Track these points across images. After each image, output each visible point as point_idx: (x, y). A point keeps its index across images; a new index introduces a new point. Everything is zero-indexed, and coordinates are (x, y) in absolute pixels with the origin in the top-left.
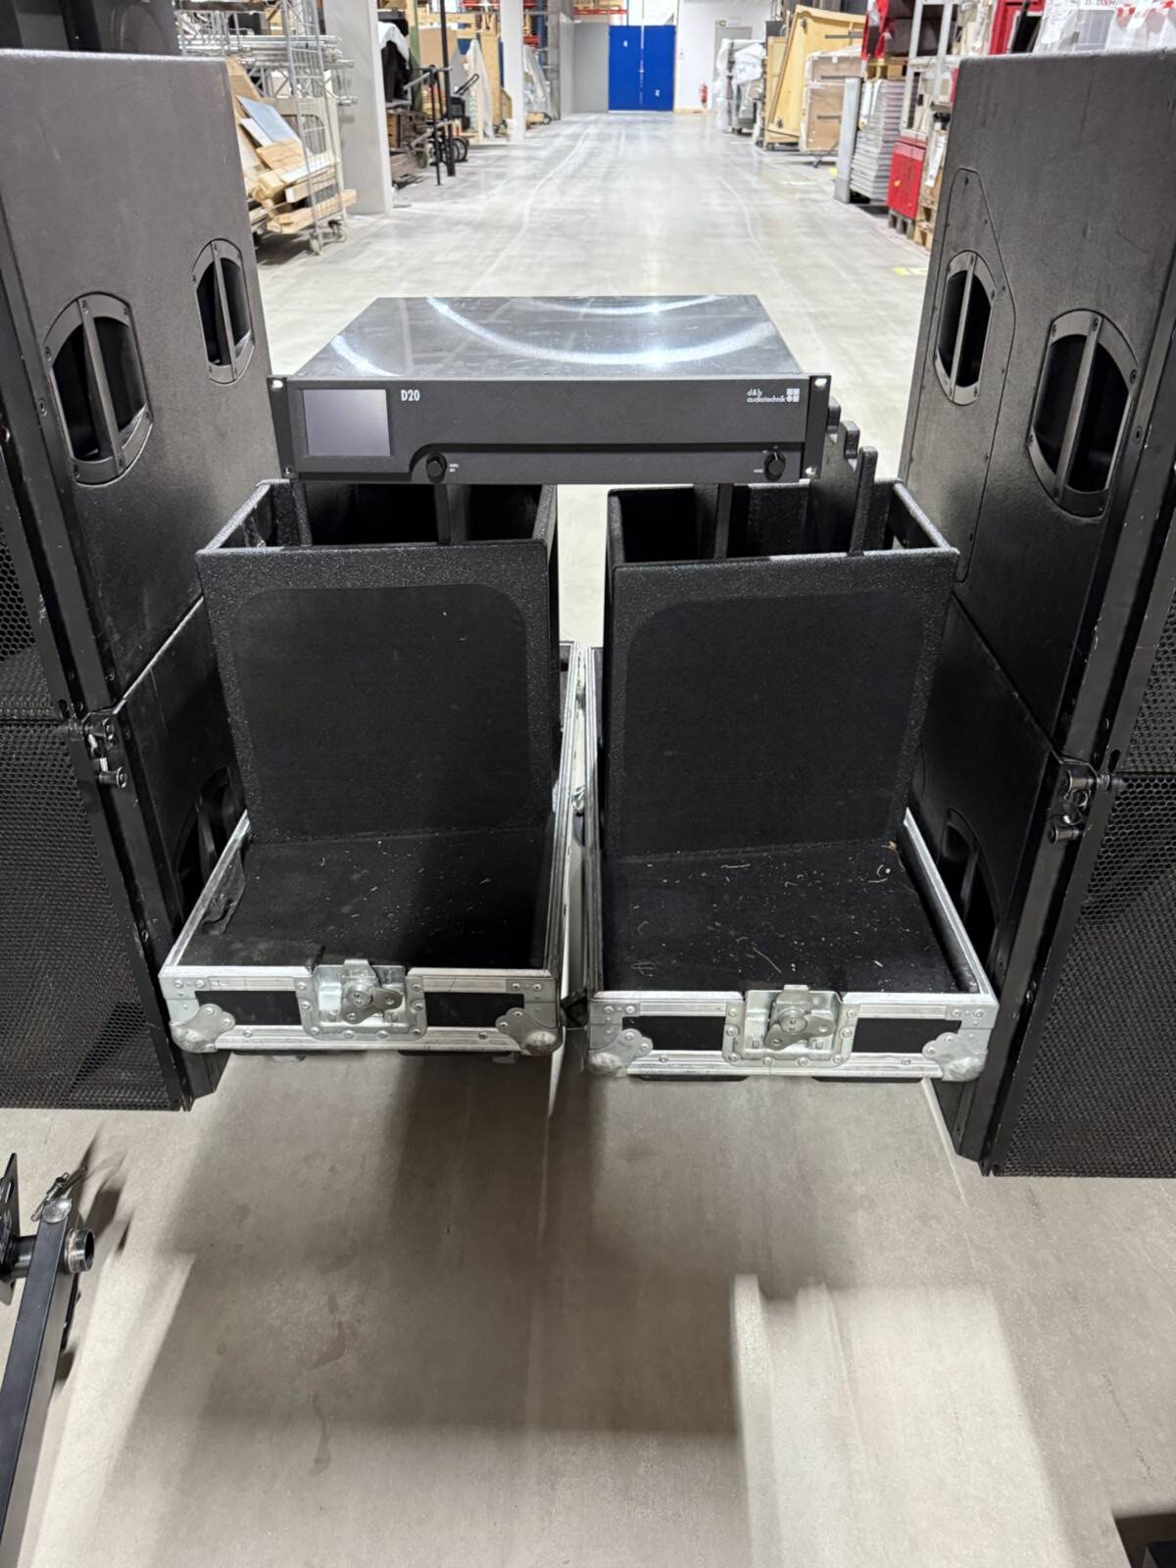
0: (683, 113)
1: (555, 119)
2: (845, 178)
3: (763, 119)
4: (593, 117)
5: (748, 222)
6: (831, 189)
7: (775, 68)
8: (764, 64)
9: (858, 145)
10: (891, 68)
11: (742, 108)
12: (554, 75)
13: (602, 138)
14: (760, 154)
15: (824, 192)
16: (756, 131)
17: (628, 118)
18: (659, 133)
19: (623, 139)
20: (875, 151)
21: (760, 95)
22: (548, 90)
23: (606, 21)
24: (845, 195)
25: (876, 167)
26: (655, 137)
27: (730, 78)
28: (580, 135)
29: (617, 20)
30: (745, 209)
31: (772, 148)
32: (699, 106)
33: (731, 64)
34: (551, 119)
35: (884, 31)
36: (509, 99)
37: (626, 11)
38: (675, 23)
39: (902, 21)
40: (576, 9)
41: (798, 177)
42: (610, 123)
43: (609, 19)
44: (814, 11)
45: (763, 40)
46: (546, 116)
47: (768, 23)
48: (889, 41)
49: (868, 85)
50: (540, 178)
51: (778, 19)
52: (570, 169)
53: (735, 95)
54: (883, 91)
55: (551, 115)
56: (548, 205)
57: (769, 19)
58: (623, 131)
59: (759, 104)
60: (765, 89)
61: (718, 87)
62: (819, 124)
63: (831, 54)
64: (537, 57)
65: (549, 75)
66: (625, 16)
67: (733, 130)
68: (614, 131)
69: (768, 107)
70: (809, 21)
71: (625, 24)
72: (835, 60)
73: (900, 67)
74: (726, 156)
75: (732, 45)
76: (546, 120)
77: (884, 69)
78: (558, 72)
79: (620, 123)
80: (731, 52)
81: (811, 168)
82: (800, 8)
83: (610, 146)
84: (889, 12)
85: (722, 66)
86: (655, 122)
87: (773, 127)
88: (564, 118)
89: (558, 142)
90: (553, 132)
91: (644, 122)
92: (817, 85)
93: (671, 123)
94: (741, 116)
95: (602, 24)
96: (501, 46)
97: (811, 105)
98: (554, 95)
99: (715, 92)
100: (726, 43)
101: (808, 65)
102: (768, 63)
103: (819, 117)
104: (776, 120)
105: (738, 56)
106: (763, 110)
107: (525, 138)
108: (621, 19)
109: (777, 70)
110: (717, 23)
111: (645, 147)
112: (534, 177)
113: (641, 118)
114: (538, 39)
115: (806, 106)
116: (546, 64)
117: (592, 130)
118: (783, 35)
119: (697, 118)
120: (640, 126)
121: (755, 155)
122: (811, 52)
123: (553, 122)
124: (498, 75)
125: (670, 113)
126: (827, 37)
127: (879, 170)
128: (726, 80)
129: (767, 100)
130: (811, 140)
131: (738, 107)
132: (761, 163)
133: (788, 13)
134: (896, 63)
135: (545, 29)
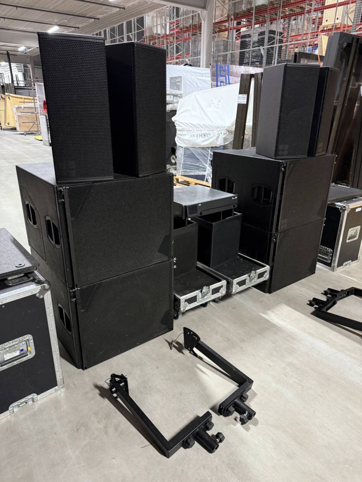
15: (38, 143)
44: (11, 95)
82: (7, 94)
87: (6, 125)
92: (19, 114)
101: (14, 109)
103: (23, 122)
115: (17, 120)
122: (14, 105)
126: (17, 102)
130: (21, 128)
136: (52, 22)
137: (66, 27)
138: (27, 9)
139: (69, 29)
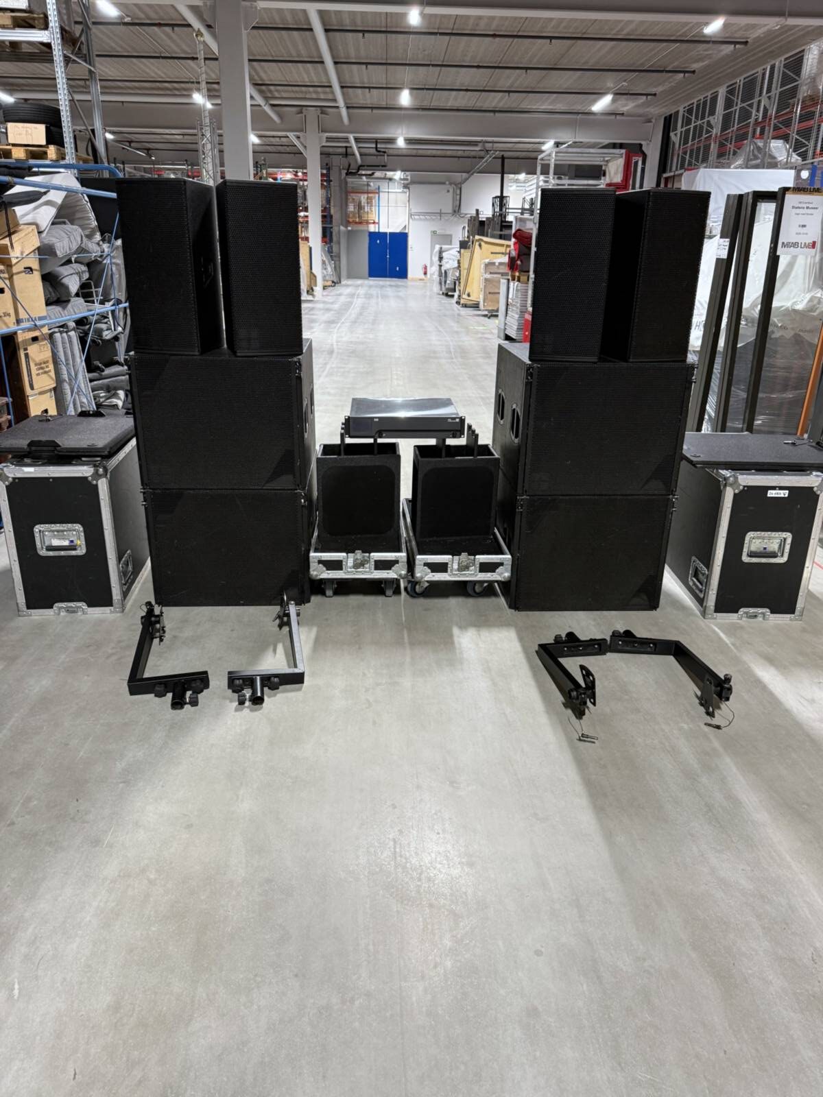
0: (413, 280)
1: (338, 283)
2: (503, 328)
3: (460, 291)
4: (359, 282)
5: (452, 350)
6: (496, 331)
7: (465, 265)
8: (459, 262)
9: (509, 312)
10: (521, 278)
11: (448, 282)
12: (337, 259)
13: (368, 296)
14: (459, 310)
15: (492, 333)
16: (456, 294)
17: (381, 283)
18: (400, 294)
19: (380, 298)
20: (517, 316)
21: (457, 277)
22: (333, 266)
23: (366, 228)
24: (502, 336)
25: (517, 324)
26: (398, 297)
27: (440, 266)
28: (354, 294)
29: (372, 228)
30: (451, 343)
31: (465, 306)
32: (423, 276)
33: (441, 258)
34: (335, 283)
35: (517, 260)
36: (315, 276)
37: (378, 223)
38: (407, 231)
39: (525, 256)
40: (349, 222)
41: (479, 324)
42: (370, 287)
43: (368, 227)
44: (485, 239)
45: (458, 250)
46: (333, 282)
47: (460, 241)
48: (520, 265)
49: (511, 284)
50: (337, 323)
51: (466, 239)
52: (353, 316)
53: (443, 275)
54: (519, 288)
55: (335, 281)
56: (345, 339)
57: (461, 239)
58: (379, 292)
59: (457, 283)
60: (460, 274)
61: (433, 270)
62: (490, 296)
63: (494, 261)
64: (326, 249)
65: (334, 258)
66: (377, 225)
67: (443, 293)
68: (374, 291)
69: (462, 284)
70: (483, 243)
71: (377, 231)
72: (497, 264)
73: (526, 278)
74: (440, 310)
75: (441, 248)
76: (333, 284)
77: (519, 278)
78: (339, 257)
79: (376, 287)
80: (441, 252)
81: (486, 319)
82: (477, 237)
83: (373, 301)
84: (519, 252)
85: (436, 259)
86: (397, 286)
87: (465, 296)
88: (344, 282)
89: (343, 299)
90: (338, 292)
91: (391, 286)
92: (488, 276)
93: (406, 287)
94: (447, 286)
95: (362, 231)
96: (310, 249)
97: (485, 286)
98: (337, 269)
99: (432, 272)
100: (437, 247)
101: (483, 266)
102: (461, 262)
103: (490, 293)
104: (466, 293)
105: (444, 255)
106: (459, 285)
107: (323, 296)
108: (375, 227)
109: (466, 266)
110: (431, 232)
111: (394, 303)
112: (332, 322)
113: (388, 283)
114: (327, 239)
115: (482, 286)
116: (332, 252)
117: (361, 291)
118: (469, 248)
119: (421, 283)
120: (388, 289)
121: (455, 309)
122: (484, 259)
123: (337, 285)
124: (309, 264)
125: (405, 280)
126: (492, 253)
127: (518, 326)
128: (438, 267)
129: (461, 281)
130: (486, 304)
131: (445, 282)
132: (459, 315)
133: (471, 237)
134: (524, 275)
135: (331, 233)
136: (600, 90)
137: (629, 96)
138: (547, 71)
139: (636, 99)
